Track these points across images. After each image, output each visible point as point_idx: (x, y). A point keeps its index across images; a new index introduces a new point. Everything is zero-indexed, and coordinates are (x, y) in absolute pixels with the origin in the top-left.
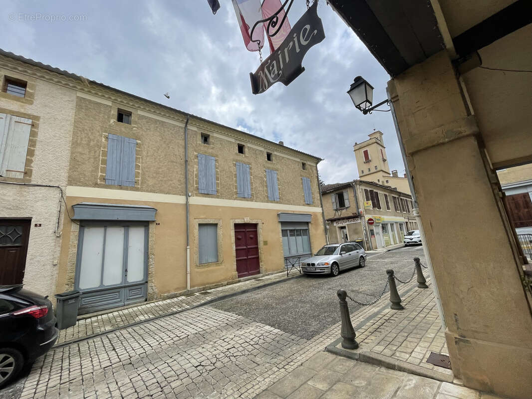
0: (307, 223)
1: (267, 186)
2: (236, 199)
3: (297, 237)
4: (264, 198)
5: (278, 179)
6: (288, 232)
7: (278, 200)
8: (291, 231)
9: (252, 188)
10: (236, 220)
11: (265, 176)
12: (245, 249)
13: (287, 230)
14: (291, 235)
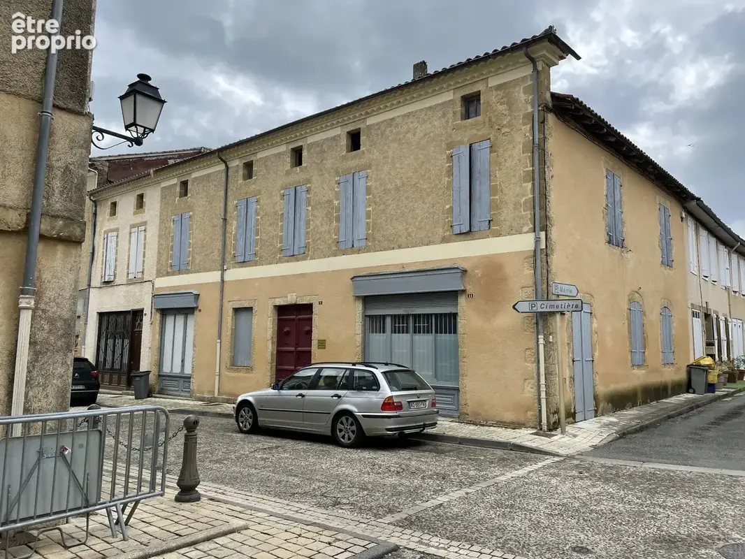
0: (453, 295)
1: (338, 219)
2: (280, 261)
3: (417, 337)
4: (330, 248)
5: (368, 190)
6: (388, 321)
7: (363, 243)
8: (395, 318)
9: (307, 233)
10: (277, 300)
11: (337, 196)
12: (292, 352)
13: (384, 317)
14: (395, 330)
